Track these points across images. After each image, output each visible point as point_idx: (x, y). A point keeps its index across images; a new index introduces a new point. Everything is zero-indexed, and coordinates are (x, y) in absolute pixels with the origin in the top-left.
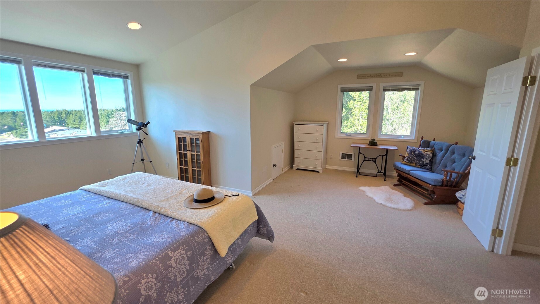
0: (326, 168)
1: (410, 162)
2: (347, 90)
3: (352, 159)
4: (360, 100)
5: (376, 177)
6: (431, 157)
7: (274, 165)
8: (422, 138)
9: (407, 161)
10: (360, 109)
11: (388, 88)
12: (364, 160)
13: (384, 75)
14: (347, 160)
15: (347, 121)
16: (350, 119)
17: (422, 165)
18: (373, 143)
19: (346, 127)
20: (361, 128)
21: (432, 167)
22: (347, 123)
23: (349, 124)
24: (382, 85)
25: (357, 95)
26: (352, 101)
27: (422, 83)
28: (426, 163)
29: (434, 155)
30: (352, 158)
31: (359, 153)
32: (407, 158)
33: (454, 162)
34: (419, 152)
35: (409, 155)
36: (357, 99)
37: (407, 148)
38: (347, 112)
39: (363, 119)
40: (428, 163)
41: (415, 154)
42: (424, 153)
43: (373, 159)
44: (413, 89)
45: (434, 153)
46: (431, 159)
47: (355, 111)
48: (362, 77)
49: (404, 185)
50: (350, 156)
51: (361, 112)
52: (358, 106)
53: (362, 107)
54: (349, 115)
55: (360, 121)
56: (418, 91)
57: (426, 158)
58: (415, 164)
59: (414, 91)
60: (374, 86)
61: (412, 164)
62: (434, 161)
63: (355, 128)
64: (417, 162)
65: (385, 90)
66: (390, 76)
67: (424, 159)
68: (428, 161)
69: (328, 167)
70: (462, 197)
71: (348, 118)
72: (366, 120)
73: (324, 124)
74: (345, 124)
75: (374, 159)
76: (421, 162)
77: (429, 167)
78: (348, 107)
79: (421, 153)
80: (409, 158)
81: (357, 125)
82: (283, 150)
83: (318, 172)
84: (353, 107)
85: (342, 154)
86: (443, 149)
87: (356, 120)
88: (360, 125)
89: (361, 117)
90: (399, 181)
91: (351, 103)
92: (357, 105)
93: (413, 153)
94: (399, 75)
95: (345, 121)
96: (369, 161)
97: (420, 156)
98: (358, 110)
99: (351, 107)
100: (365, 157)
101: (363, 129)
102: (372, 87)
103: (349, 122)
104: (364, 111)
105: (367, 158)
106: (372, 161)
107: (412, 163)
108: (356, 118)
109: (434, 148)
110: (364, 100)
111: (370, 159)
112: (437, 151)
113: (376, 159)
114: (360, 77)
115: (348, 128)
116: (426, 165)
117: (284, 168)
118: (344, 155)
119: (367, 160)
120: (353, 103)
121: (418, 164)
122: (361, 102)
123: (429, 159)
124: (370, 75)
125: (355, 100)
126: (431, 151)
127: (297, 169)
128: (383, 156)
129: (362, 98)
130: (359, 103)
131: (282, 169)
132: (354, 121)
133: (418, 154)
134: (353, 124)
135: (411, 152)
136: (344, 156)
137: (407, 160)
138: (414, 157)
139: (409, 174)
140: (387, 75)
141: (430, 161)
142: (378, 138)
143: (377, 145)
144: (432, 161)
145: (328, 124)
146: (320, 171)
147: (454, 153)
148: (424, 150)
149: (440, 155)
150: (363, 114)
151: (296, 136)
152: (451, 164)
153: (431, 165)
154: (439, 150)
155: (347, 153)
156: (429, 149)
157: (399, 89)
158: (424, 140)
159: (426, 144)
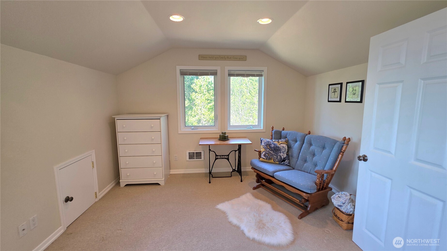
0: (171, 173)
1: (268, 159)
2: (188, 74)
3: (201, 158)
4: (201, 92)
5: (231, 177)
6: (287, 150)
7: (68, 199)
8: (273, 128)
9: (264, 158)
10: (202, 100)
11: (232, 72)
12: (216, 159)
13: (228, 58)
14: (195, 159)
15: (191, 111)
16: (193, 109)
17: (280, 161)
18: (224, 138)
19: (191, 116)
20: (203, 117)
21: (289, 162)
22: (191, 113)
23: (193, 113)
24: (227, 69)
25: (198, 87)
26: (194, 93)
27: (265, 69)
28: (284, 158)
29: (289, 147)
30: (201, 156)
31: (210, 150)
32: (264, 153)
33: (314, 155)
34: (274, 145)
35: (265, 149)
36: (198, 91)
37: (261, 140)
38: (191, 103)
39: (204, 108)
40: (285, 157)
41: (271, 147)
42: (280, 146)
43: (225, 156)
44: (257, 75)
45: (289, 145)
46: (287, 152)
47: (197, 102)
48: (204, 57)
49: (263, 185)
50: (198, 155)
51: (202, 102)
52: (200, 98)
53: (203, 98)
54: (192, 105)
55: (202, 110)
56: (261, 77)
57: (283, 152)
58: (274, 160)
59: (258, 78)
60: (218, 69)
61: (270, 161)
62: (290, 154)
63: (199, 117)
64: (275, 157)
65: (230, 75)
66: (234, 58)
67: (280, 152)
68: (285, 156)
69: (173, 172)
70: (343, 205)
71: (191, 108)
72: (207, 110)
73: (160, 117)
74: (190, 113)
75: (227, 155)
76: (279, 157)
77: (287, 162)
78: (191, 98)
79: (277, 146)
80: (266, 153)
81: (200, 114)
82: (93, 164)
83: (158, 184)
84: (195, 98)
85: (189, 153)
86: (298, 140)
87: (199, 110)
88: (202, 114)
89: (202, 106)
90: (258, 182)
91: (194, 95)
92: (198, 97)
93: (268, 147)
94: (243, 58)
95: (190, 111)
96: (221, 159)
97: (277, 150)
98: (199, 101)
99: (194, 98)
100: (216, 155)
101: (205, 117)
102: (216, 71)
103: (193, 111)
104: (204, 101)
105: (219, 156)
106: (225, 158)
107: (270, 159)
108: (199, 108)
109: (288, 139)
110: (204, 92)
111: (222, 157)
112: (291, 142)
113: (228, 155)
114: (202, 57)
115: (192, 117)
116: (284, 160)
117: (99, 192)
118: (192, 154)
119: (219, 159)
120: (195, 95)
121: (277, 160)
122: (202, 94)
123: (285, 153)
124: (213, 57)
125: (196, 92)
126: (285, 143)
127: (127, 185)
128: (236, 151)
129: (202, 91)
130: (200, 95)
131: (96, 194)
132: (197, 111)
133: (274, 147)
134: (197, 113)
135: (266, 145)
136: (191, 156)
137: (265, 155)
138: (271, 152)
139: (273, 177)
140: (232, 58)
141: (287, 155)
142: (228, 130)
143: (228, 140)
144: (288, 154)
145: (168, 116)
146: (162, 183)
147: (311, 145)
148: (279, 143)
149: (296, 146)
150: (204, 105)
151: (120, 137)
152: (311, 158)
153: (289, 159)
154: (293, 141)
155: (195, 152)
156: (283, 140)
157: (244, 74)
158: (275, 129)
159: (278, 135)
